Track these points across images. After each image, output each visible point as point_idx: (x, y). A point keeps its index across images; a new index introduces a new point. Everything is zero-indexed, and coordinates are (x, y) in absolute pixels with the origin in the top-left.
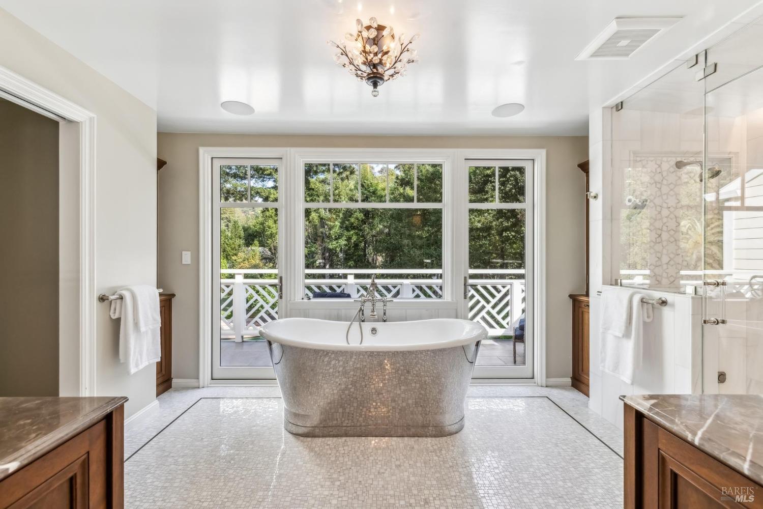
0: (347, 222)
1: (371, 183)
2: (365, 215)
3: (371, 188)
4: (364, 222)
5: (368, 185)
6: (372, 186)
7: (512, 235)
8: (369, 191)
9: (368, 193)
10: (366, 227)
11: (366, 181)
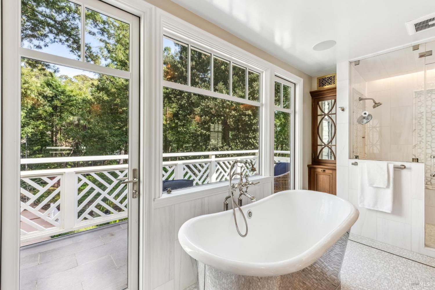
0: (33, 113)
1: (59, 85)
2: (53, 109)
3: (59, 88)
4: (51, 115)
5: (56, 86)
6: (60, 87)
7: (184, 130)
8: (57, 91)
9: (56, 92)
10: (56, 119)
11: (53, 82)
